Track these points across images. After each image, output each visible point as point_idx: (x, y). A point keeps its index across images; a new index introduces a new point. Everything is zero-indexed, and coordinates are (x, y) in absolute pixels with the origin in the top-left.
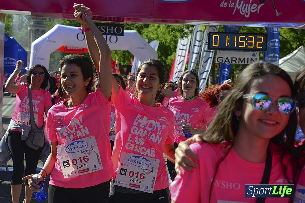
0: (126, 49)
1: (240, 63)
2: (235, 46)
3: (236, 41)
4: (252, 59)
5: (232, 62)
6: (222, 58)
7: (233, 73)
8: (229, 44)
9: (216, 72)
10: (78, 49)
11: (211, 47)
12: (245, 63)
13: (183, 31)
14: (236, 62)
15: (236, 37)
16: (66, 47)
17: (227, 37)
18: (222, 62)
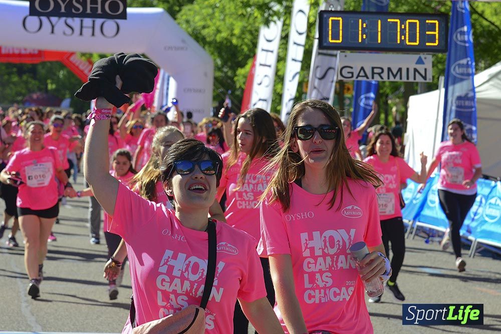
1: (392, 79)
2: (379, 41)
3: (379, 29)
4: (416, 70)
5: (373, 78)
6: (352, 68)
7: (386, 103)
8: (364, 36)
9: (347, 102)
10: (28, 52)
11: (325, 44)
12: (401, 78)
14: (382, 78)
15: (379, 22)
17: (360, 21)
18: (352, 77)
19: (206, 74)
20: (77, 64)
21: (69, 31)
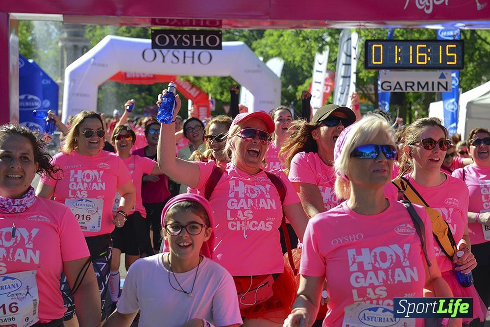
0: (226, 74)
1: (421, 90)
2: (411, 62)
3: (411, 53)
4: (439, 83)
5: (406, 90)
6: (390, 83)
7: (410, 109)
8: (400, 59)
10: (145, 76)
11: (370, 65)
12: (428, 90)
13: (323, 40)
14: (413, 90)
15: (411, 47)
16: (125, 74)
17: (396, 47)
18: (391, 89)
19: (275, 90)
20: (181, 84)
21: (175, 60)
